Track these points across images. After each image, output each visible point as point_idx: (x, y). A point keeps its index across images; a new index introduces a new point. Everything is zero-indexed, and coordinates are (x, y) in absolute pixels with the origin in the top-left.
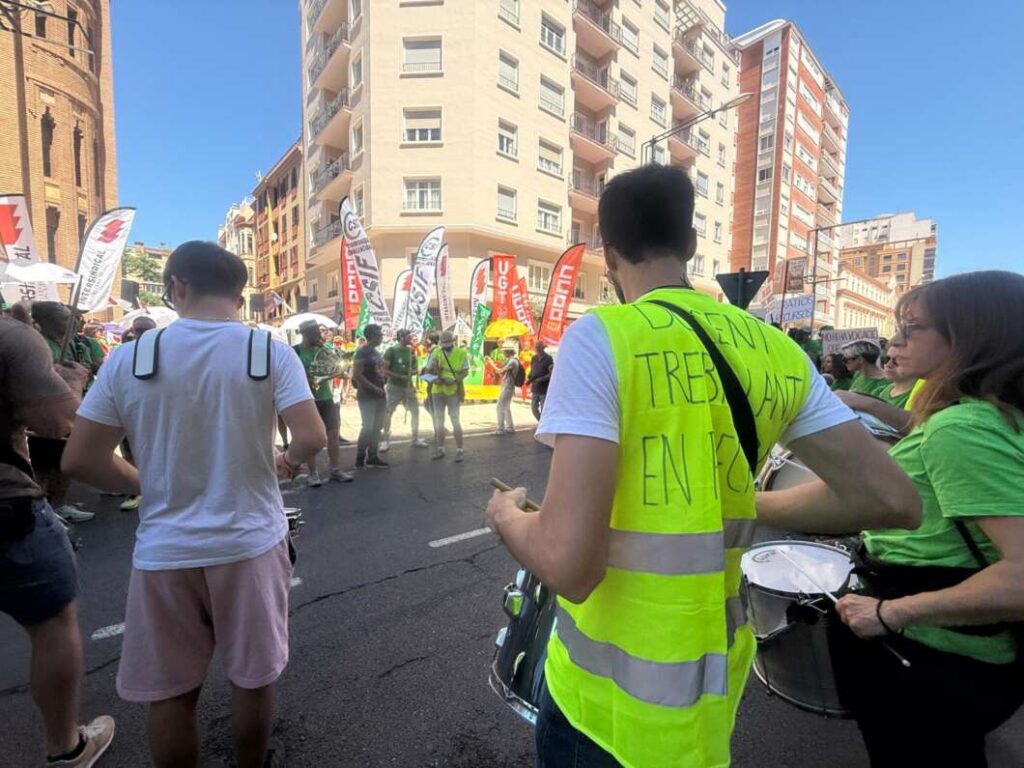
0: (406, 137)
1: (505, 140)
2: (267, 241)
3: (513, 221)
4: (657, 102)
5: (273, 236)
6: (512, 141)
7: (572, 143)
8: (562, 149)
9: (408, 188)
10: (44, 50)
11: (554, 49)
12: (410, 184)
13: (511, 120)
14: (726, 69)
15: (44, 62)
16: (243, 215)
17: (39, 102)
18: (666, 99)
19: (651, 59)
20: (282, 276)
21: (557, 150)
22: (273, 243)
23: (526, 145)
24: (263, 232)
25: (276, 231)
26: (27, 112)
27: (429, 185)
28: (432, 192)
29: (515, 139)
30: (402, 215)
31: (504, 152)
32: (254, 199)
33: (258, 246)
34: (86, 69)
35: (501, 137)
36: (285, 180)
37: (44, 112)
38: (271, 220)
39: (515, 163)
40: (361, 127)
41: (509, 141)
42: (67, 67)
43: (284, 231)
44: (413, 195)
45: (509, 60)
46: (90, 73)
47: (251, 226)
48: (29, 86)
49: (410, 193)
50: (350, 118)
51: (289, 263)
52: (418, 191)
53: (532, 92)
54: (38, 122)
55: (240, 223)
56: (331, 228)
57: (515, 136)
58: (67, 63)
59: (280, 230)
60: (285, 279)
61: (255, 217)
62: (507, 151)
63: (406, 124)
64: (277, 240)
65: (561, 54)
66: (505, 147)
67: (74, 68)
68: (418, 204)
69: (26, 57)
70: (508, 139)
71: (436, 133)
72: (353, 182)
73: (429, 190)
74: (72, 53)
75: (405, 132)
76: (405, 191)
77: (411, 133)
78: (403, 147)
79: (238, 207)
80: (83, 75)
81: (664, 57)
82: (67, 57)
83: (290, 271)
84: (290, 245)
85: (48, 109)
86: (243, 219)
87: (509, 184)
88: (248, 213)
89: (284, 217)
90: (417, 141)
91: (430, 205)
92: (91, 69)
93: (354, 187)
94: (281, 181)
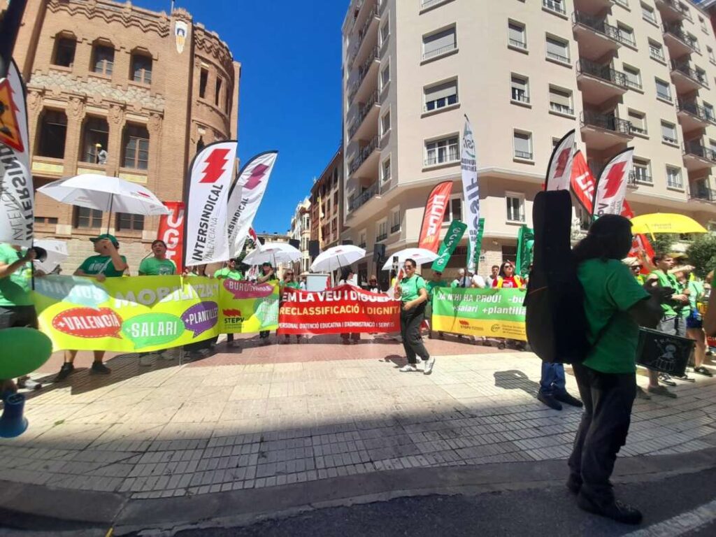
0: (426, 108)
1: (517, 91)
2: (318, 218)
3: (529, 160)
4: (654, 45)
5: (321, 215)
6: (523, 91)
7: (580, 85)
8: (572, 91)
9: (428, 148)
10: (203, 103)
11: (554, 10)
12: (430, 145)
13: (521, 72)
14: (702, 20)
15: (202, 111)
16: (304, 206)
17: (196, 133)
18: (661, 41)
19: (641, 12)
20: (326, 241)
21: (567, 94)
22: (322, 219)
23: (538, 93)
24: (316, 213)
25: (324, 211)
26: (191, 140)
27: (448, 142)
28: (450, 148)
29: (526, 89)
30: (424, 170)
31: (517, 101)
32: (311, 194)
33: (313, 223)
34: (223, 112)
35: (514, 89)
36: (330, 178)
37: (199, 138)
38: (320, 204)
39: (528, 109)
40: (388, 114)
41: (521, 91)
42: (214, 112)
43: (329, 210)
44: (433, 153)
45: (516, 26)
46: (225, 115)
47: (308, 212)
48: (193, 125)
49: (429, 153)
50: (379, 111)
51: (331, 230)
52: (437, 149)
53: (538, 47)
54: (196, 145)
55: (303, 211)
56: (364, 194)
57: (526, 86)
58: (214, 109)
59: (326, 209)
60: (328, 241)
61: (311, 206)
62: (519, 99)
63: (425, 99)
64: (324, 217)
65: (562, 14)
66: (517, 97)
67: (218, 112)
68: (437, 160)
69: (193, 109)
70: (519, 90)
71: (453, 99)
72: (381, 157)
73: (448, 147)
74: (217, 103)
75: (425, 105)
76: (425, 150)
77: (430, 105)
78: (423, 116)
79: (302, 203)
80: (221, 115)
81: (651, 10)
82: (215, 106)
83: (332, 236)
84: (332, 218)
85: (201, 137)
86: (305, 209)
87: (523, 128)
88: (307, 204)
89: (329, 201)
90: (436, 109)
91: (448, 157)
92: (227, 112)
93: (383, 160)
94: (328, 178)
